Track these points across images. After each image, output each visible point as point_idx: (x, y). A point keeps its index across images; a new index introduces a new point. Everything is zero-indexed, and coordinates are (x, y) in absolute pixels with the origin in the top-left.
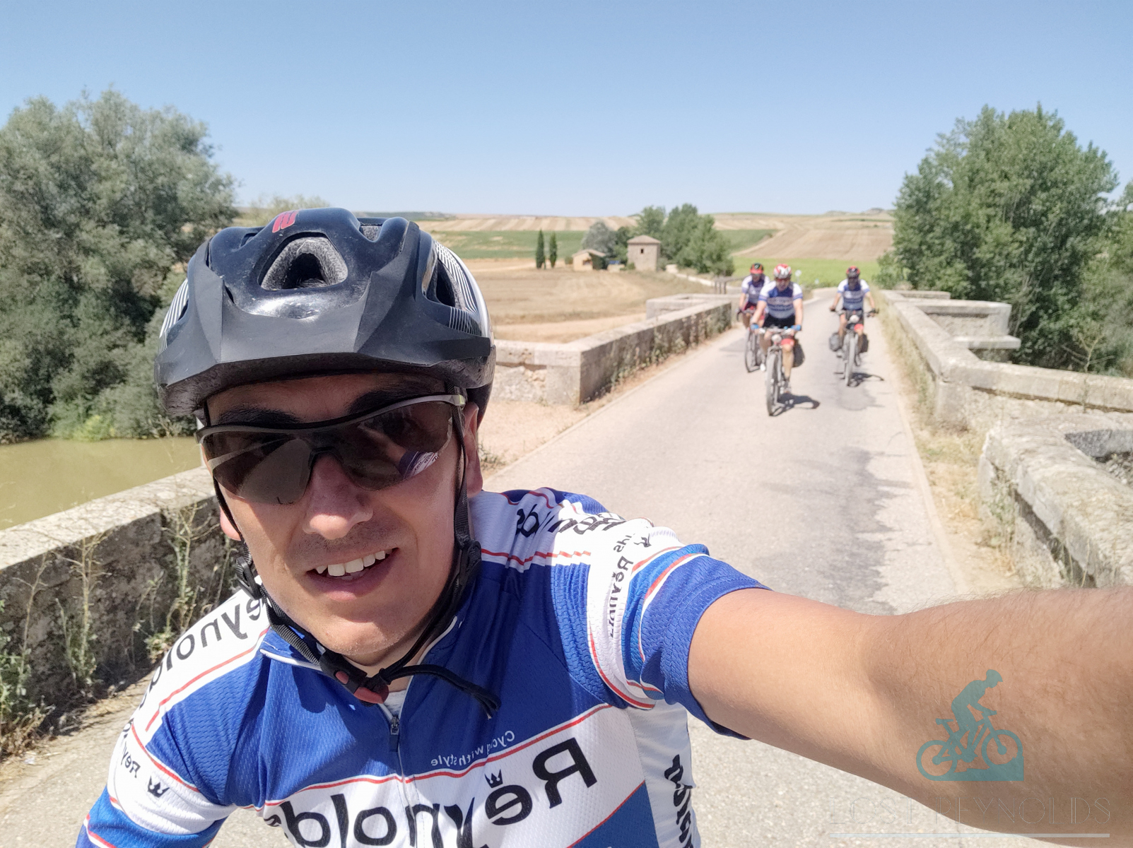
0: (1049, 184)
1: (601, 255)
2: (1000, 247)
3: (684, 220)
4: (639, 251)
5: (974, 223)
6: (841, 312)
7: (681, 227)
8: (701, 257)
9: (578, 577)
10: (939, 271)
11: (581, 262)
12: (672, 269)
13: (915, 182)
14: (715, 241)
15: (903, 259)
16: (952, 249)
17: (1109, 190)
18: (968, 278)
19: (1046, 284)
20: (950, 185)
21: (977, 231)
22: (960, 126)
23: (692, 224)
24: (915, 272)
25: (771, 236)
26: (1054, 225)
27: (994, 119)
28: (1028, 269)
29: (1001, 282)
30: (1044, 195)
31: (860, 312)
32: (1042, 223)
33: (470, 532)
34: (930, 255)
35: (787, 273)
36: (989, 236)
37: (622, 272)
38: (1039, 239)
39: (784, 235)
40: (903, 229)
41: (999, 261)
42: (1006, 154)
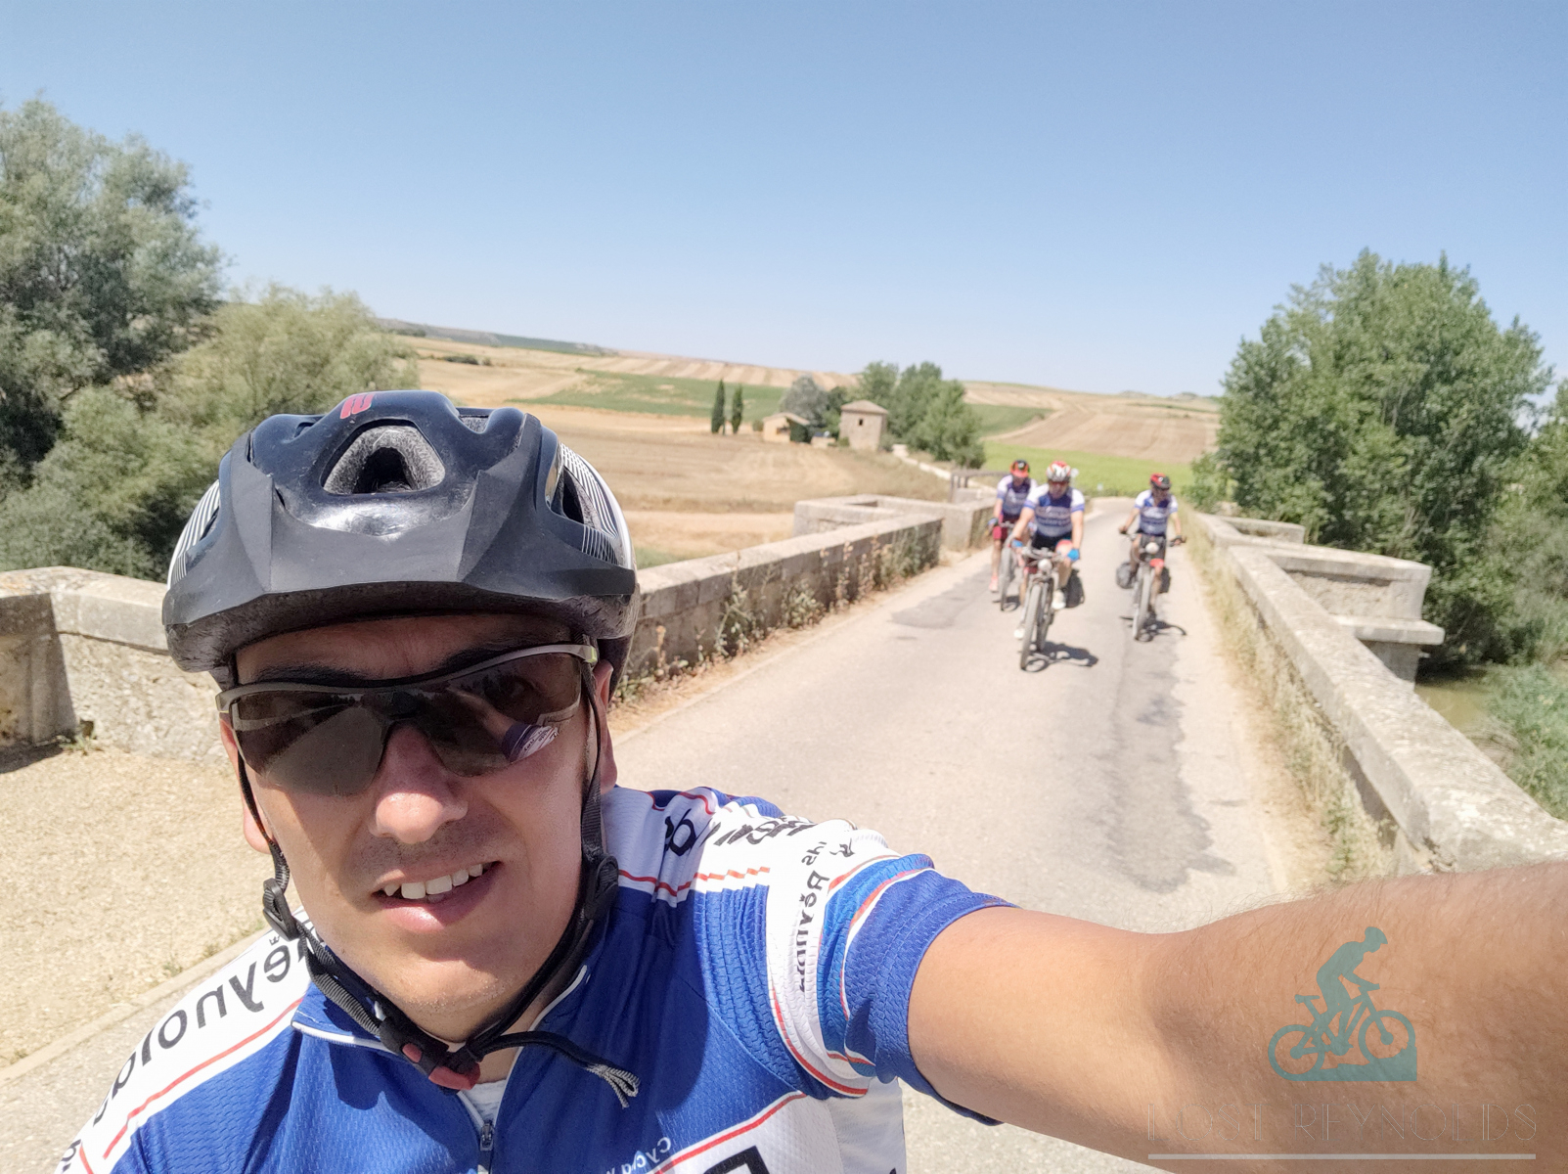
0: (1453, 374)
1: (804, 422)
2: (1376, 461)
3: (922, 383)
4: (857, 422)
5: (1340, 421)
6: (1133, 536)
7: (916, 394)
8: (940, 438)
9: (753, 905)
10: (1283, 489)
11: (774, 430)
12: (900, 451)
13: (1255, 353)
14: (962, 416)
15: (1229, 466)
16: (1305, 458)
17: (1540, 391)
18: (1325, 504)
19: (1439, 521)
20: (1307, 362)
21: (1343, 434)
22: (1326, 277)
23: (932, 391)
24: (1246, 487)
25: (1042, 417)
26: (1456, 434)
27: (1377, 270)
28: (1413, 498)
29: (1375, 514)
30: (1444, 390)
31: (1161, 539)
32: (1439, 430)
33: (604, 843)
34: (1271, 464)
35: (1064, 475)
36: (1361, 442)
37: (831, 449)
38: (1433, 455)
39: (1060, 417)
40: (1234, 421)
41: (1372, 483)
42: (1391, 325)
